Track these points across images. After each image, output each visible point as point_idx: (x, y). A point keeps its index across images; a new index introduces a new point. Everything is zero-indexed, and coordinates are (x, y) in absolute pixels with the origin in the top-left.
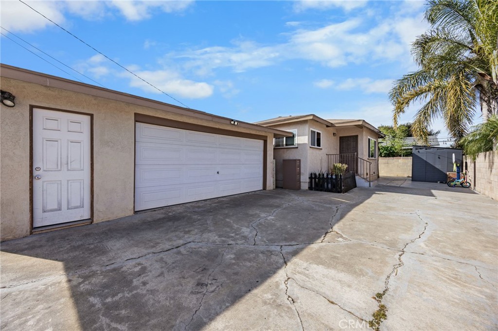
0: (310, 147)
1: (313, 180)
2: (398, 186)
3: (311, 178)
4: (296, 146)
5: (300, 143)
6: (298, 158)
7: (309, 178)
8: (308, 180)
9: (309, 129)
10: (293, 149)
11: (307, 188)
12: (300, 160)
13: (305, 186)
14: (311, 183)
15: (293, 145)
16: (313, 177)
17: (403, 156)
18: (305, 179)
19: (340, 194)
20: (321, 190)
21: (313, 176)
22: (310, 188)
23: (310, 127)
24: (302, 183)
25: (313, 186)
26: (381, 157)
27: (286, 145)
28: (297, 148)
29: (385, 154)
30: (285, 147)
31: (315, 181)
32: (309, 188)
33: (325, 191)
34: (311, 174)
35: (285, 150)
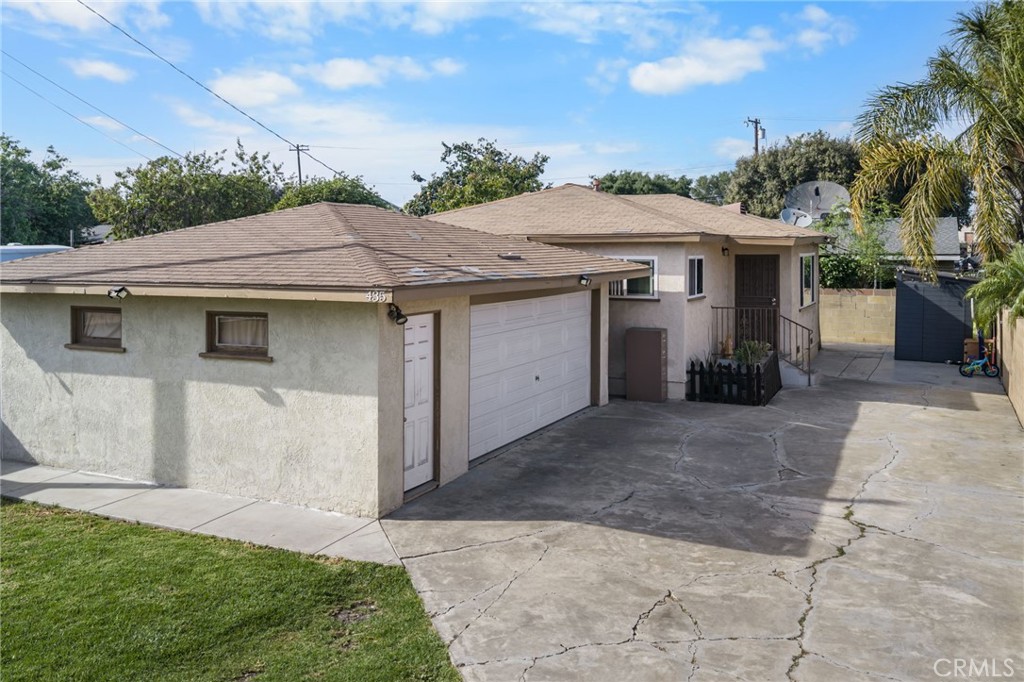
0: (689, 300)
1: (697, 377)
2: (864, 378)
3: (691, 372)
4: (656, 297)
5: (666, 290)
6: (659, 324)
7: (687, 372)
8: (685, 378)
9: (686, 258)
10: (647, 304)
11: (683, 396)
12: (665, 330)
13: (677, 390)
14: (691, 383)
15: (649, 292)
16: (694, 370)
17: (878, 287)
18: (676, 376)
19: (757, 408)
20: (716, 401)
21: (697, 368)
22: (691, 396)
23: (687, 254)
24: (670, 385)
25: (698, 391)
26: (825, 286)
27: (630, 291)
28: (658, 301)
29: (836, 278)
30: (626, 296)
31: (701, 378)
32: (687, 395)
33: (725, 402)
34: (693, 364)
35: (627, 303)
